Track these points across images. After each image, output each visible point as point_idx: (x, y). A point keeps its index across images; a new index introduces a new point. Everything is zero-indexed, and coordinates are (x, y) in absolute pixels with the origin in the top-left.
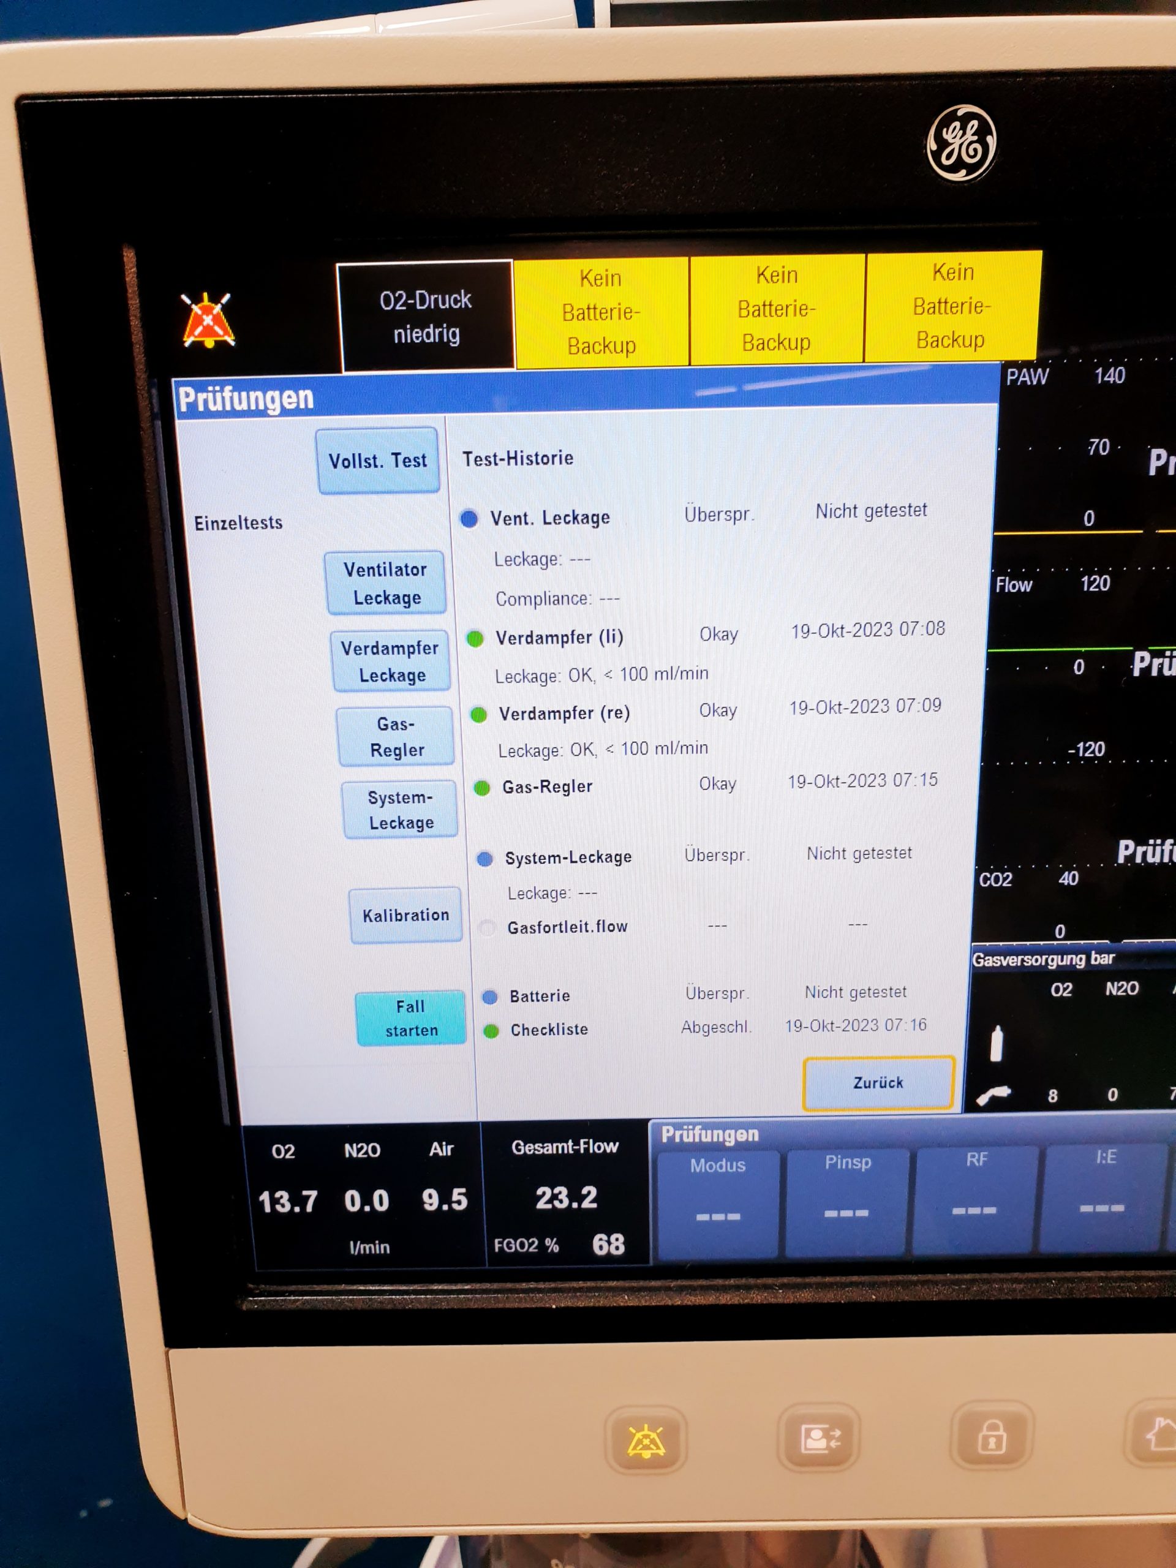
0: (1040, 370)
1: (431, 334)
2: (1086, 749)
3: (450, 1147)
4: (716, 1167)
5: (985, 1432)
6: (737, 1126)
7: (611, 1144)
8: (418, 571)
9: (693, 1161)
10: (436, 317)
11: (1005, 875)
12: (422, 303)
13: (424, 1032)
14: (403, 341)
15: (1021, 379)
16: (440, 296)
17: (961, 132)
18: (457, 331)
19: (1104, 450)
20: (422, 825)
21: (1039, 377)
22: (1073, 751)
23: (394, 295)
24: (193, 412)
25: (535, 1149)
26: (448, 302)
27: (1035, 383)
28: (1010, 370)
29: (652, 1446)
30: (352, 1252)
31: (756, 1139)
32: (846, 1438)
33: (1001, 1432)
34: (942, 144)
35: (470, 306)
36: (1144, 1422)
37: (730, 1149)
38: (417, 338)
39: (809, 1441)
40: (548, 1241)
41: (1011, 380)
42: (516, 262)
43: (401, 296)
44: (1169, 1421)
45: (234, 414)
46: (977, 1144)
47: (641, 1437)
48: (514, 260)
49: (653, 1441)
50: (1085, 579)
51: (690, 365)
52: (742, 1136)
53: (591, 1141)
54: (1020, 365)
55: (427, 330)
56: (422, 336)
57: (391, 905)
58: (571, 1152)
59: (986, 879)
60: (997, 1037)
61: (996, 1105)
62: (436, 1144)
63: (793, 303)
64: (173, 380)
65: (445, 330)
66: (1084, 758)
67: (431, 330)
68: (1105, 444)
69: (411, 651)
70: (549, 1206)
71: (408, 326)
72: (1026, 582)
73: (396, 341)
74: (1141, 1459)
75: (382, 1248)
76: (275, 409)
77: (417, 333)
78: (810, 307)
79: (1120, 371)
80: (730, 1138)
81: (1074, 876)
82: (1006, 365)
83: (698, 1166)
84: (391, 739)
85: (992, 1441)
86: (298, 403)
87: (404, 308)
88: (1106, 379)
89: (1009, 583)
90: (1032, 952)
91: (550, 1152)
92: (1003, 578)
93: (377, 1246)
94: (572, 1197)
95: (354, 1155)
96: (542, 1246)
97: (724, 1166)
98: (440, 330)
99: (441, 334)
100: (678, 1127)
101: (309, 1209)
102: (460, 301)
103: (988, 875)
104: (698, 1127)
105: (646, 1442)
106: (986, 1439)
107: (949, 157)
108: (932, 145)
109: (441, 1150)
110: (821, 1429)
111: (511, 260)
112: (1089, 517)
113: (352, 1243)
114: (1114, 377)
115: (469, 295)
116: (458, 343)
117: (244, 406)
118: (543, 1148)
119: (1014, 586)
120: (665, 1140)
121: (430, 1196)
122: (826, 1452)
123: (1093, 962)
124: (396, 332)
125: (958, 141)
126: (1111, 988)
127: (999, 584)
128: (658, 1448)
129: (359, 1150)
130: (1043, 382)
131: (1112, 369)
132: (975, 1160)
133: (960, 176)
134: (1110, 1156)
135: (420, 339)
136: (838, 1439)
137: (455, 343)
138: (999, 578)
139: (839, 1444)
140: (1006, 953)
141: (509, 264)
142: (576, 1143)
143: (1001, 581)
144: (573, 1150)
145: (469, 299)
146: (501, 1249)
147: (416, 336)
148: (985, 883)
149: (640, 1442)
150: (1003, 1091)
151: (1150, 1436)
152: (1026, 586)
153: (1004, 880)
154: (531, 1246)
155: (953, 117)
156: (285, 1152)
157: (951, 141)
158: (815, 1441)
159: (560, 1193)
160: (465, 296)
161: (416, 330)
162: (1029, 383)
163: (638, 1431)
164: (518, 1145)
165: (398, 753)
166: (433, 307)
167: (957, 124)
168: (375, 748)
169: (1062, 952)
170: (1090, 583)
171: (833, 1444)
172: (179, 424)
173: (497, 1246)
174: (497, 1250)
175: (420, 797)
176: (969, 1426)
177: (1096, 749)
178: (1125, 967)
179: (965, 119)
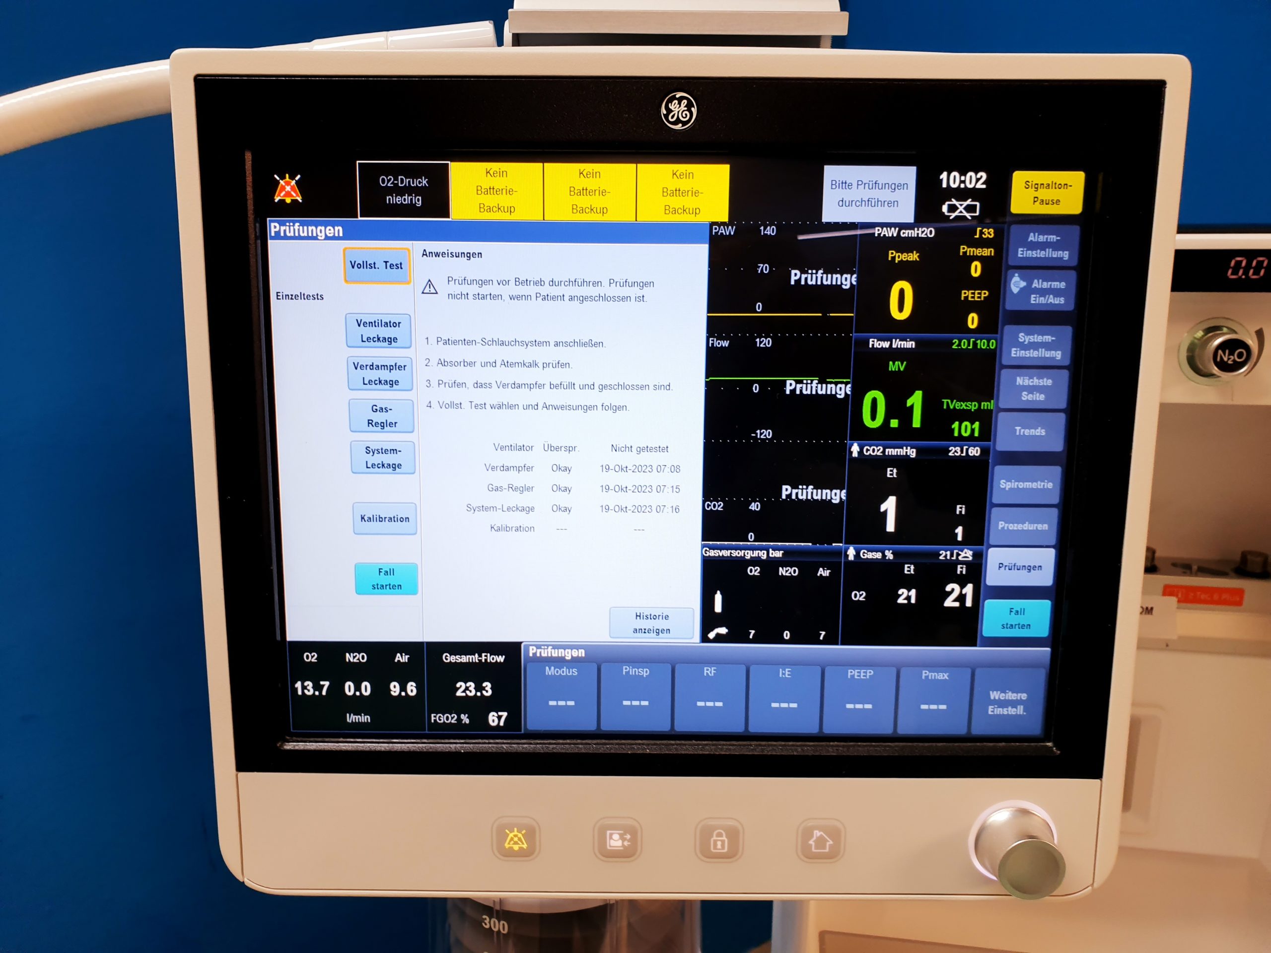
0: (730, 227)
1: (406, 199)
2: (761, 434)
3: (407, 657)
4: (560, 672)
5: (715, 838)
6: (572, 647)
7: (500, 656)
8: (396, 325)
9: (547, 668)
10: (409, 190)
11: (719, 504)
12: (402, 183)
13: (393, 585)
14: (391, 202)
15: (720, 232)
16: (411, 180)
17: (678, 106)
18: (420, 198)
19: (766, 270)
20: (395, 467)
21: (730, 231)
22: (754, 435)
23: (387, 178)
24: (278, 236)
25: (456, 659)
26: (415, 183)
27: (728, 234)
28: (714, 227)
29: (519, 842)
30: (348, 721)
31: (583, 655)
32: (634, 840)
33: (724, 838)
34: (669, 111)
35: (427, 185)
36: (807, 833)
37: (568, 661)
38: (399, 201)
39: (612, 841)
40: (462, 716)
41: (715, 232)
42: (452, 163)
43: (390, 179)
44: (822, 833)
45: (300, 238)
46: (710, 662)
47: (513, 836)
48: (451, 161)
49: (520, 839)
50: (758, 340)
51: (544, 220)
52: (575, 653)
53: (489, 655)
54: (719, 224)
55: (404, 197)
56: (401, 200)
57: (377, 513)
58: (477, 661)
59: (708, 506)
60: (718, 597)
61: (719, 639)
62: (399, 655)
63: (598, 189)
64: (268, 219)
65: (414, 198)
66: (760, 439)
67: (406, 197)
68: (766, 267)
69: (391, 368)
70: (464, 694)
71: (394, 195)
72: (725, 341)
73: (388, 202)
74: (807, 857)
75: (365, 718)
76: (322, 236)
77: (399, 198)
78: (607, 191)
79: (773, 229)
80: (568, 655)
81: (757, 505)
82: (713, 224)
83: (550, 671)
84: (379, 417)
85: (719, 843)
86: (334, 233)
87: (392, 185)
88: (766, 232)
89: (716, 341)
90: (736, 548)
91: (465, 661)
92: (713, 339)
93: (363, 717)
94: (477, 689)
95: (352, 660)
97: (564, 671)
98: (411, 197)
99: (411, 199)
100: (538, 647)
101: (324, 693)
102: (422, 183)
103: (710, 503)
104: (550, 647)
105: (516, 839)
106: (715, 841)
107: (673, 117)
108: (664, 111)
109: (402, 658)
110: (618, 834)
111: (449, 162)
112: (759, 306)
113: (348, 715)
114: (770, 231)
115: (427, 180)
116: (421, 204)
117: (305, 234)
118: (461, 658)
119: (719, 344)
120: (531, 655)
121: (395, 687)
122: (622, 848)
123: (771, 555)
124: (388, 198)
125: (677, 110)
126: (782, 571)
127: (711, 342)
128: (523, 844)
129: (354, 657)
130: (732, 233)
131: (769, 228)
132: (709, 672)
133: (679, 127)
134: (787, 673)
135: (400, 202)
136: (629, 841)
137: (419, 204)
138: (711, 339)
139: (629, 843)
140: (721, 548)
141: (448, 164)
142: (480, 656)
143: (712, 340)
144: (478, 660)
145: (427, 182)
146: (435, 720)
147: (398, 200)
148: (708, 507)
149: (512, 839)
150: (723, 630)
151: (811, 842)
152: (726, 344)
153: (719, 506)
154: (452, 719)
155: (674, 98)
156: (311, 657)
157: (673, 109)
158: (615, 842)
159: (470, 686)
160: (425, 180)
161: (398, 197)
162: (724, 234)
163: (511, 832)
164: (447, 656)
165: (383, 425)
166: (407, 185)
167: (676, 102)
168: (370, 422)
169: (753, 549)
170: (761, 342)
171: (626, 843)
172: (270, 243)
173: (433, 719)
174: (433, 721)
175: (394, 451)
176: (706, 834)
177: (767, 434)
178: (789, 559)
179: (680, 100)
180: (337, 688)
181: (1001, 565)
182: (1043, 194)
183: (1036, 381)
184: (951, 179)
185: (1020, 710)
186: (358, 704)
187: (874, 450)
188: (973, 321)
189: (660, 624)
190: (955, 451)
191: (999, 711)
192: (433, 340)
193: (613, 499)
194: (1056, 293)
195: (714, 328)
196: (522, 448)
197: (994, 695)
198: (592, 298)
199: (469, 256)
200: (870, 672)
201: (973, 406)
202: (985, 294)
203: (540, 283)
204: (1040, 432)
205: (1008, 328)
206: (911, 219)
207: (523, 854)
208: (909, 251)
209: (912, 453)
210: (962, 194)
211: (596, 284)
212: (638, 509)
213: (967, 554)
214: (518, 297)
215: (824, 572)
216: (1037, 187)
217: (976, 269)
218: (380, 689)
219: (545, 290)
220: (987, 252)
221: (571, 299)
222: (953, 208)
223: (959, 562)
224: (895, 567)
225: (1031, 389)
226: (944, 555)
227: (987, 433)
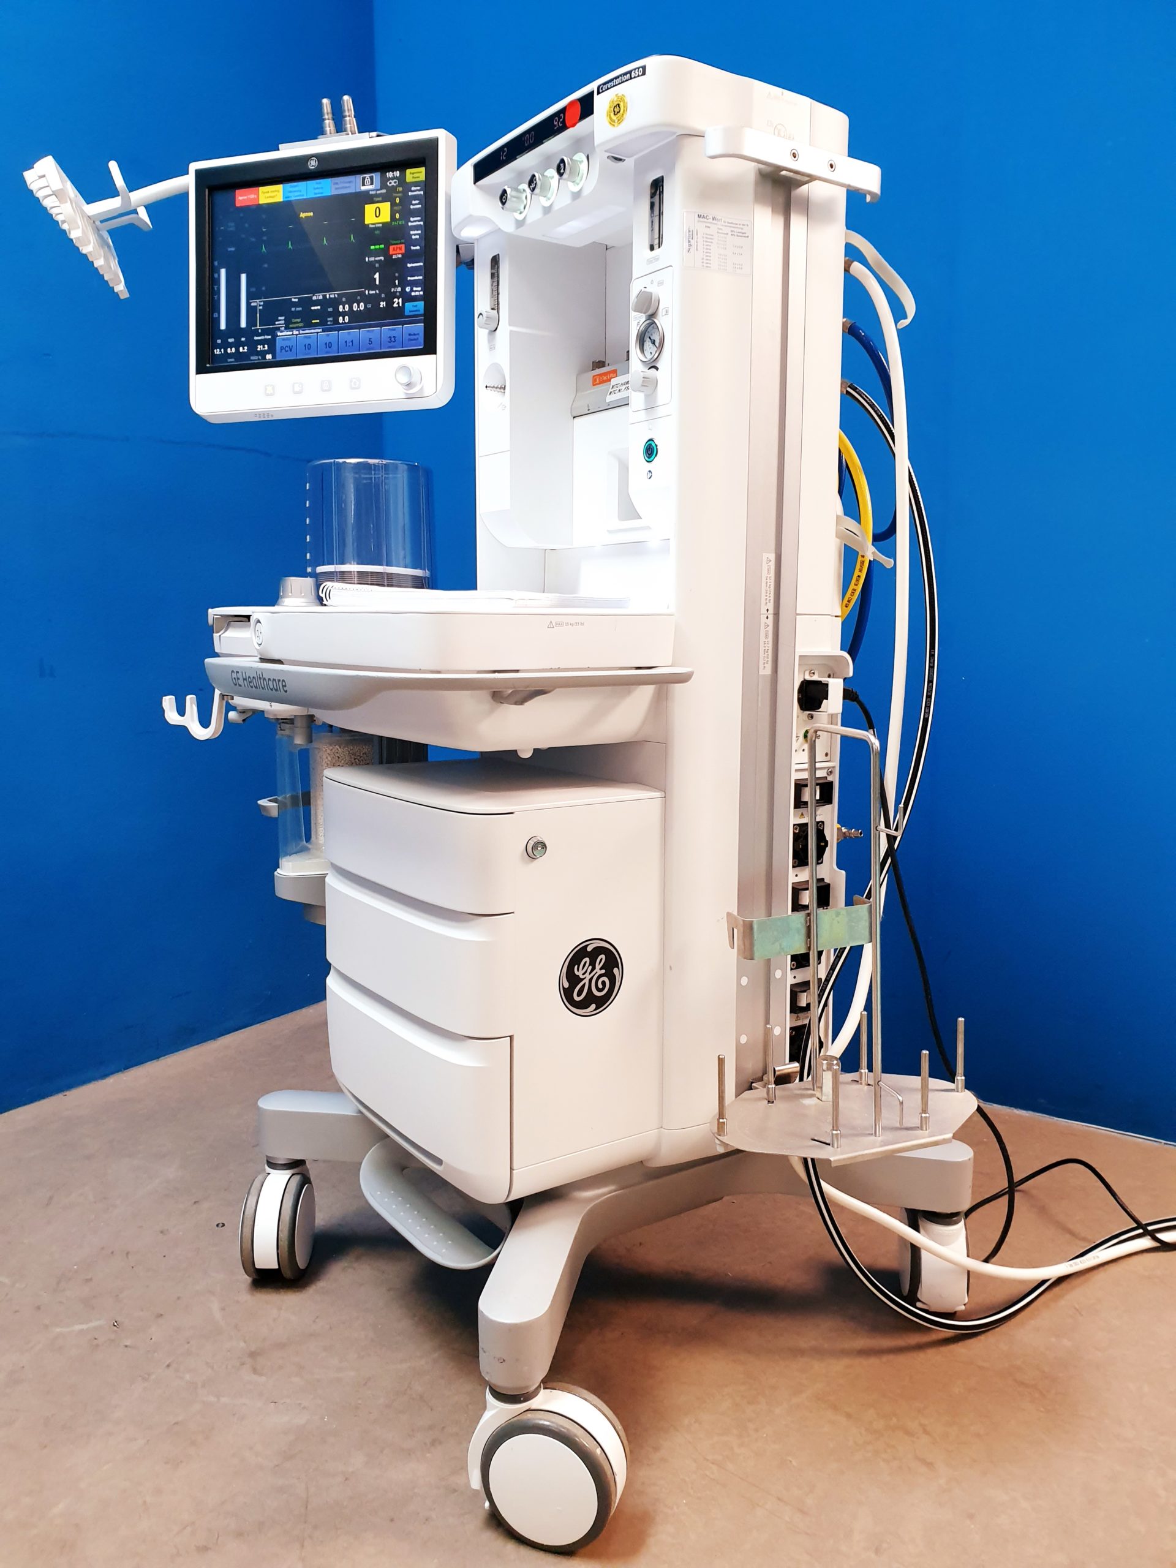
5: (325, 382)
74: (352, 389)
106: (325, 386)
109: (243, 339)
157: (310, 164)
158: (297, 389)
171: (300, 389)
176: (322, 383)
179: (313, 160)
180: (226, 351)
182: (415, 175)
183: (416, 232)
184: (389, 175)
185: (416, 335)
186: (231, 355)
187: (372, 259)
188: (397, 215)
190: (394, 256)
194: (419, 204)
202: (401, 207)
204: (418, 248)
206: (379, 187)
207: (271, 395)
208: (379, 197)
209: (383, 258)
210: (393, 179)
213: (399, 289)
216: (413, 174)
217: (397, 200)
218: (237, 350)
220: (400, 195)
222: (390, 183)
223: (396, 291)
224: (379, 295)
225: (415, 235)
226: (393, 290)
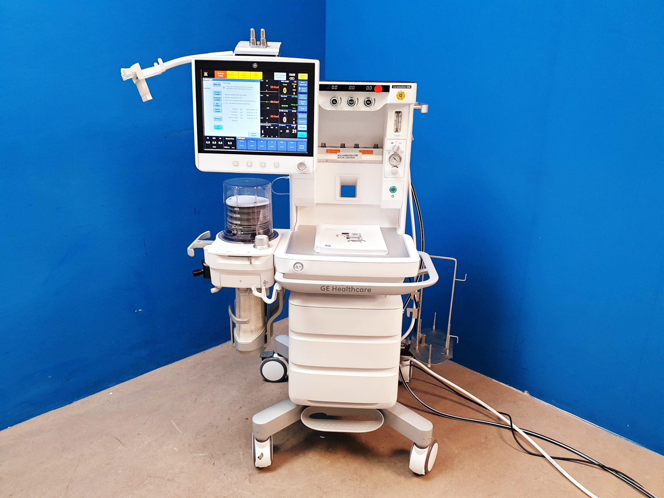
8: (220, 92)
9: (240, 140)
13: (219, 128)
20: (219, 112)
24: (204, 80)
30: (213, 147)
31: (245, 139)
32: (252, 164)
33: (264, 164)
34: (254, 65)
45: (207, 80)
46: (262, 140)
47: (235, 163)
50: (267, 95)
51: (239, 79)
53: (232, 138)
57: (217, 118)
60: (263, 131)
61: (263, 137)
63: (246, 75)
64: (203, 78)
68: (267, 85)
69: (219, 98)
74: (275, 167)
76: (210, 80)
80: (243, 139)
81: (267, 118)
82: (260, 80)
86: (212, 80)
88: (267, 81)
90: (265, 124)
96: (228, 148)
97: (242, 141)
100: (238, 137)
104: (240, 138)
108: (253, 65)
109: (220, 138)
112: (267, 90)
118: (228, 139)
120: (237, 139)
121: (219, 142)
123: (269, 125)
126: (271, 127)
129: (214, 138)
133: (255, 68)
134: (272, 142)
140: (263, 124)
144: (230, 139)
150: (263, 136)
151: (275, 165)
152: (262, 96)
153: (262, 118)
156: (208, 138)
158: (249, 164)
159: (229, 142)
162: (262, 81)
164: (226, 138)
165: (218, 106)
169: (267, 124)
172: (203, 81)
175: (219, 109)
176: (261, 163)
177: (268, 108)
178: (272, 125)
179: (255, 64)
180: (211, 142)
181: (300, 127)
182: (302, 77)
183: (303, 102)
184: (290, 75)
185: (303, 148)
186: (214, 145)
187: (282, 111)
188: (294, 93)
189: (255, 135)
190: (293, 111)
191: (301, 148)
192: (224, 94)
193: (248, 117)
194: (305, 90)
195: (261, 93)
196: (236, 109)
197: (300, 146)
198: (245, 89)
199: (229, 83)
200: (283, 142)
201: (295, 105)
202: (296, 90)
203: (238, 87)
204: (304, 109)
205: (299, 95)
206: (286, 80)
207: (237, 166)
208: (286, 84)
209: (287, 111)
210: (292, 77)
211: (246, 87)
212: (251, 118)
213: (295, 126)
214: (235, 89)
215: (277, 128)
217: (294, 87)
218: (217, 143)
219: (239, 88)
220: (296, 84)
221: (242, 89)
222: (291, 78)
223: (294, 127)
224: (286, 127)
225: (302, 103)
226: (292, 126)
227: (297, 109)
